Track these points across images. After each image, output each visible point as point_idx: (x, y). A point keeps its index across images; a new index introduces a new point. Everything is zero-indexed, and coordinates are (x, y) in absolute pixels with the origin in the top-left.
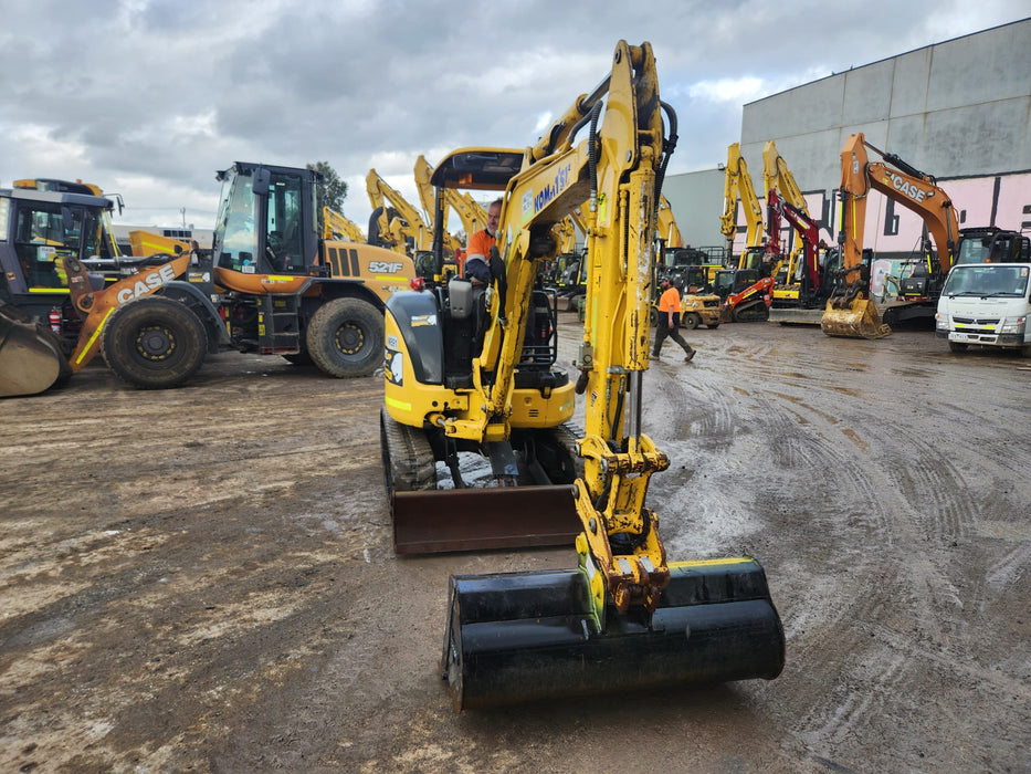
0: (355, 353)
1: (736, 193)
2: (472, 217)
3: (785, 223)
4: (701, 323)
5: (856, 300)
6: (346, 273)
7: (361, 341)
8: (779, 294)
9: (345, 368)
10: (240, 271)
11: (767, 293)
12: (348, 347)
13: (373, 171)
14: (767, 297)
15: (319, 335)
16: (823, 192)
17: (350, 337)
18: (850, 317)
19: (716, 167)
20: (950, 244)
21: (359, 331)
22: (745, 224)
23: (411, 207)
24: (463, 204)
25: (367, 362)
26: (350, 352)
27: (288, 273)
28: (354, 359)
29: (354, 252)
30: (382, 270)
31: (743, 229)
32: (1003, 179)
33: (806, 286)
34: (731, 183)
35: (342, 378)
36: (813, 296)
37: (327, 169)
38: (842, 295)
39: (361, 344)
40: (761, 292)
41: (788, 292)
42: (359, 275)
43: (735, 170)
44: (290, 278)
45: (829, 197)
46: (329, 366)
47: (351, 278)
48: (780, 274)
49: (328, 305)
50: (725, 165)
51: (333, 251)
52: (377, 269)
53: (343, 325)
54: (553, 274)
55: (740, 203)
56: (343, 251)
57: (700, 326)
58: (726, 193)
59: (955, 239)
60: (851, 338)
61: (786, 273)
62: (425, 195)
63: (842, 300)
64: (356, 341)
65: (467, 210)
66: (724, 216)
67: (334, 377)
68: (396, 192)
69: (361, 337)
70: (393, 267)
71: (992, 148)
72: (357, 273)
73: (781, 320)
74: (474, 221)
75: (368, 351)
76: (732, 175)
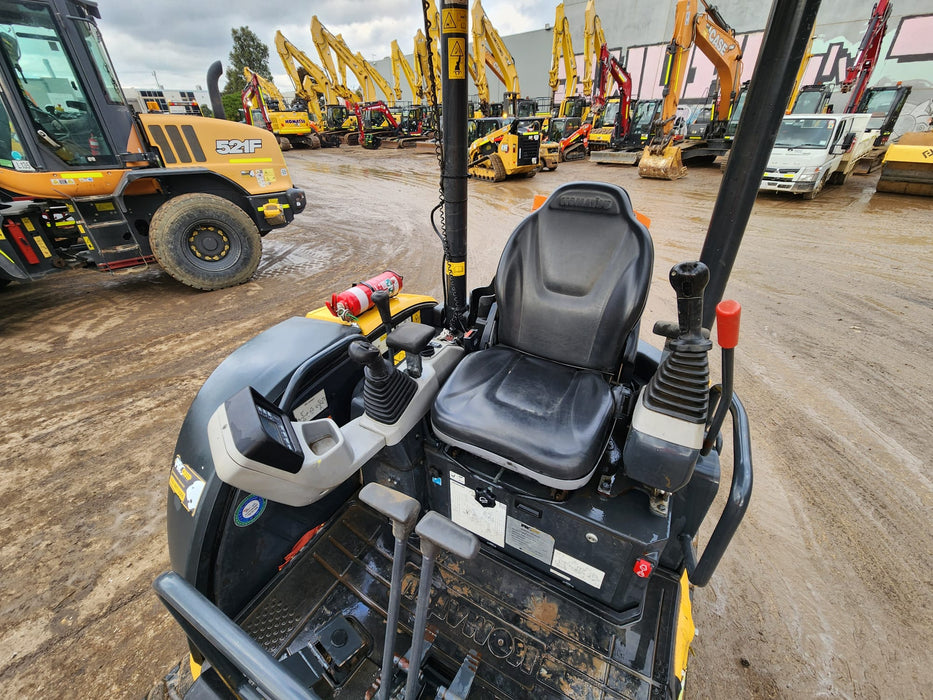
0: (222, 258)
1: (560, 53)
2: (365, 74)
3: (610, 78)
4: (545, 166)
5: (668, 147)
6: (186, 159)
7: (225, 243)
8: (594, 136)
9: (211, 280)
10: (13, 168)
11: (586, 137)
12: (210, 253)
13: (279, 33)
14: (585, 140)
15: (161, 248)
16: (620, 49)
17: (209, 241)
18: (662, 163)
19: (544, 27)
20: (733, 95)
21: (220, 232)
22: (565, 77)
23: (316, 67)
24: (356, 63)
25: (237, 269)
26: (216, 258)
27: (90, 166)
28: (221, 267)
29: (188, 129)
30: (234, 150)
31: (563, 82)
32: (750, 35)
33: (619, 131)
34: (557, 43)
35: (212, 290)
36: (622, 140)
37: (250, 33)
38: (660, 143)
39: (227, 247)
40: (582, 137)
41: (598, 135)
42: (204, 160)
43: (560, 30)
44: (97, 174)
45: (624, 54)
46: (187, 280)
47: (194, 166)
48: (588, 119)
49: (164, 206)
50: (552, 25)
51: (156, 129)
52: (228, 150)
53: (194, 229)
54: (429, 122)
55: (562, 61)
56: (172, 129)
57: (545, 169)
58: (553, 51)
59: (736, 91)
60: (660, 179)
61: (592, 118)
62: (324, 54)
63: (658, 147)
64: (219, 246)
65: (359, 68)
66: (551, 71)
67: (201, 291)
68: (301, 53)
69: (225, 239)
70: (250, 146)
71: (747, 8)
72: (201, 158)
73: (599, 160)
74: (366, 77)
75: (236, 255)
76: (559, 33)
